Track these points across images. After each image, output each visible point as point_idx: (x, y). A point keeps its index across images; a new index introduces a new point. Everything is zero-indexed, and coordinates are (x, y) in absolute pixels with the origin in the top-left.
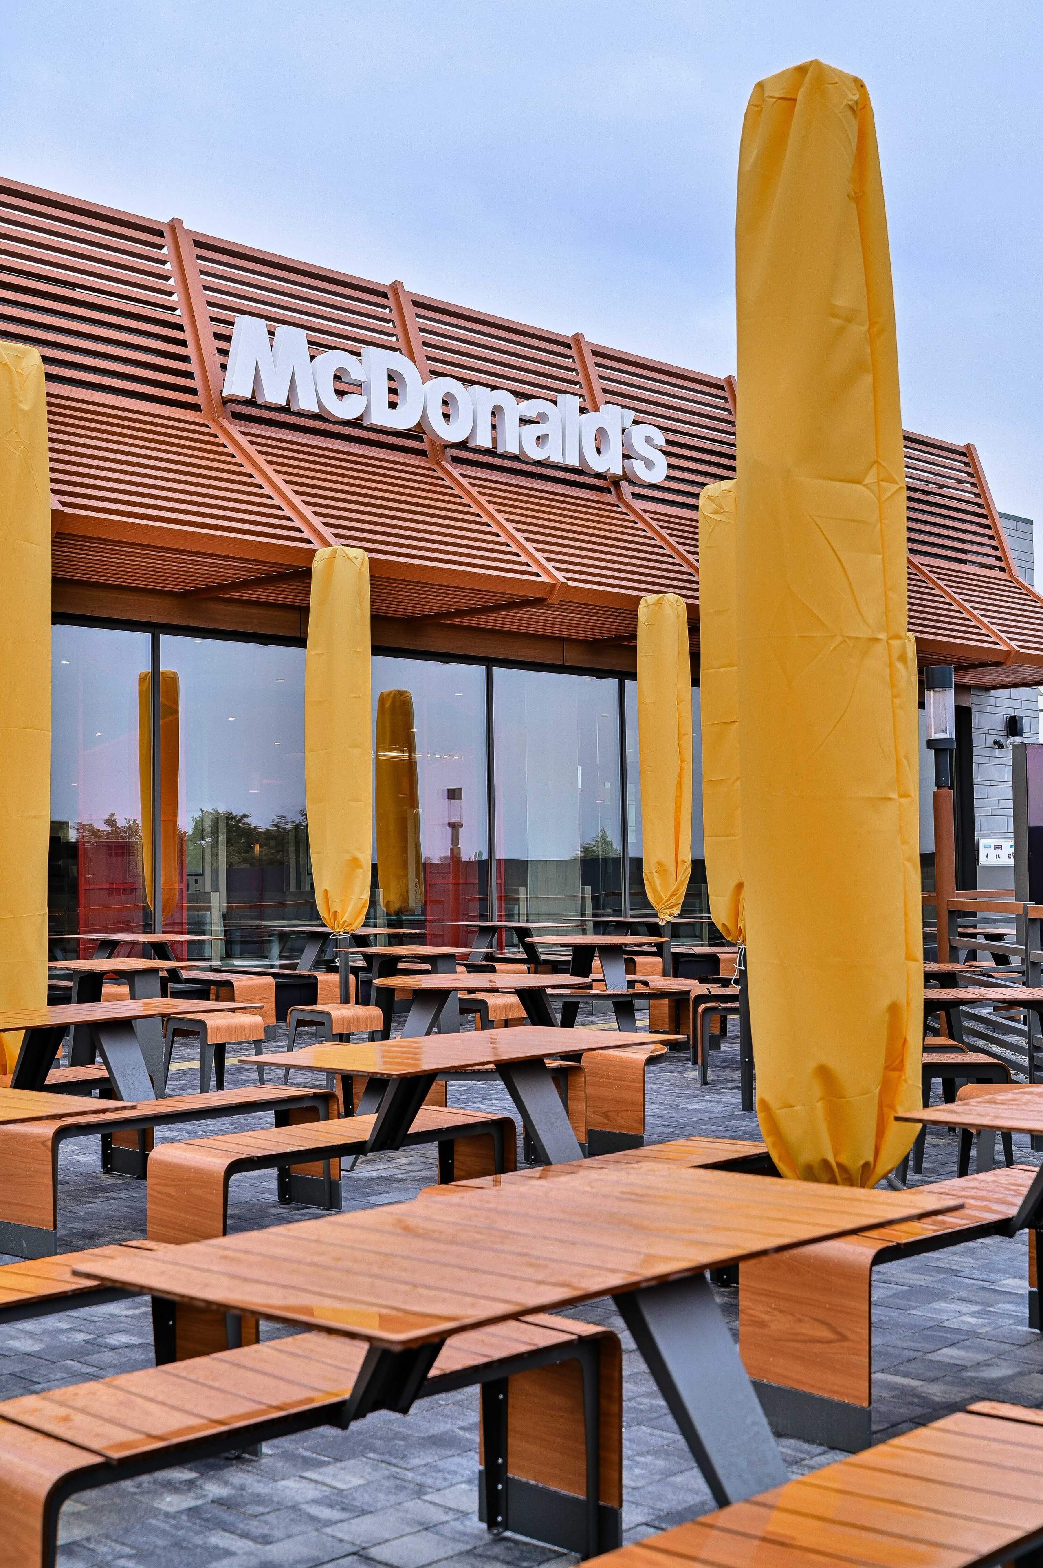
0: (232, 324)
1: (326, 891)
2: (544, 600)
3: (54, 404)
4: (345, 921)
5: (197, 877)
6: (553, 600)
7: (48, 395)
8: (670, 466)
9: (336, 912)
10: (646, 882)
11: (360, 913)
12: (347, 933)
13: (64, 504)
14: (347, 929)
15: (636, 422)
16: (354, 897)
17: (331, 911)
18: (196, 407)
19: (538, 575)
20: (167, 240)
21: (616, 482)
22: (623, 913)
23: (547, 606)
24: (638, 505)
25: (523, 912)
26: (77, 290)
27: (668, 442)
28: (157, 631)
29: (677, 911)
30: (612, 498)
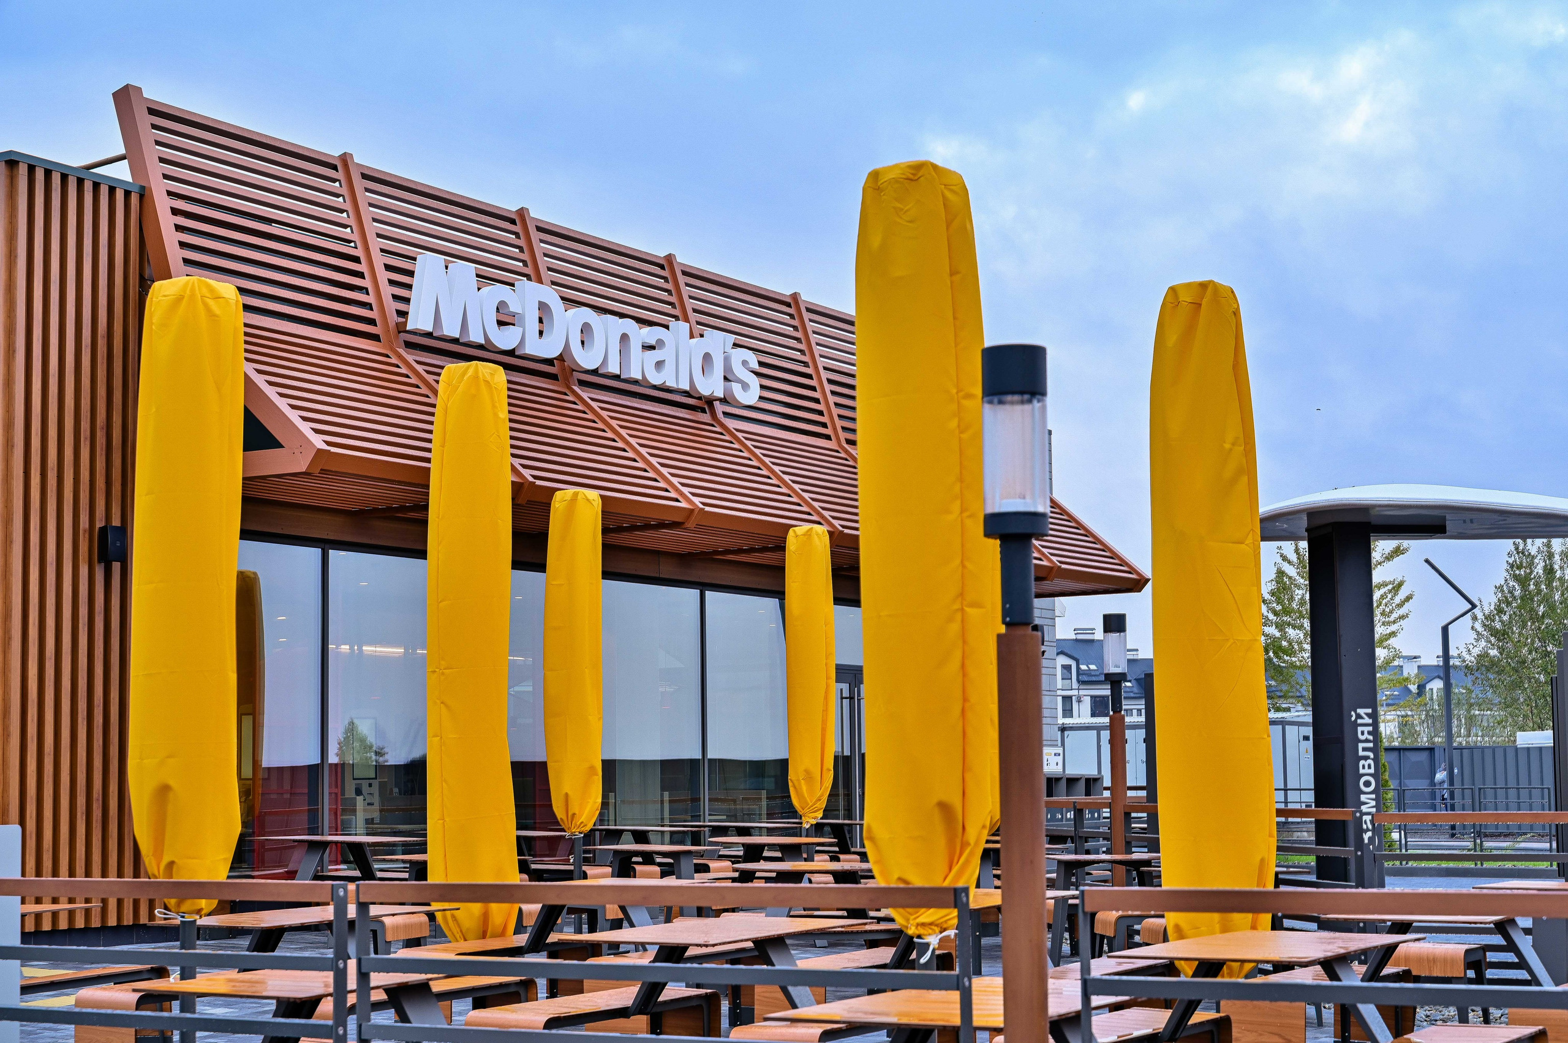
0: (415, 259)
1: (567, 795)
2: (683, 523)
3: (251, 334)
4: (582, 823)
5: (371, 781)
6: (691, 524)
7: (246, 325)
8: (762, 387)
9: (574, 814)
10: (791, 789)
11: (593, 816)
12: (581, 833)
13: (328, 443)
14: (582, 829)
15: (736, 345)
16: (591, 801)
17: (570, 814)
18: (375, 338)
19: (677, 500)
20: (340, 175)
21: (710, 401)
22: (702, 818)
23: (685, 529)
24: (732, 424)
25: (612, 817)
26: (273, 224)
27: (761, 364)
28: (327, 546)
29: (820, 814)
30: (706, 417)
